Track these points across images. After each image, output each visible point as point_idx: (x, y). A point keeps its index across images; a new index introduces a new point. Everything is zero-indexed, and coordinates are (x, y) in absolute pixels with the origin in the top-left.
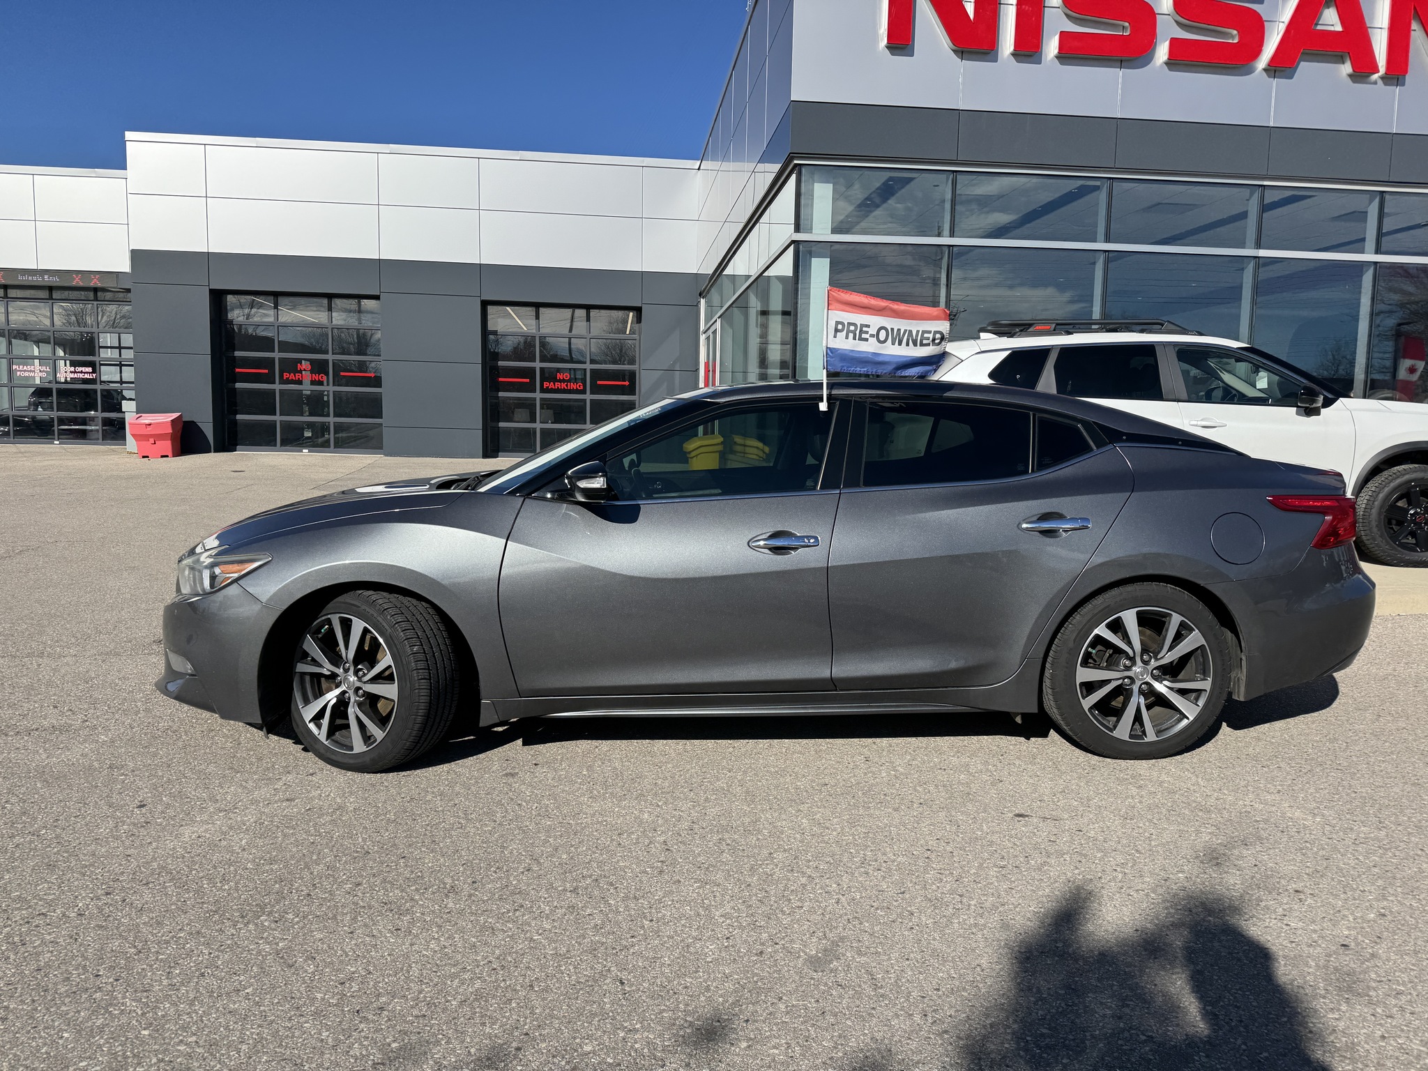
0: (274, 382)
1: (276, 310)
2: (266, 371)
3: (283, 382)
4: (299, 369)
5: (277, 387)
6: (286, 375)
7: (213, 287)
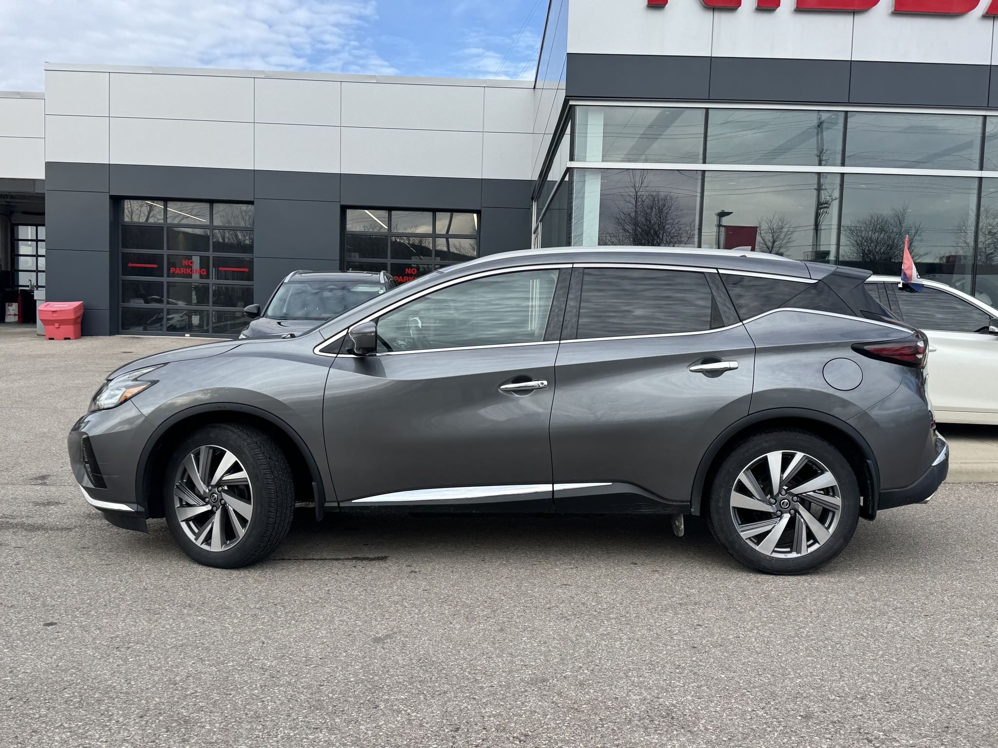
0: (162, 276)
1: (166, 214)
2: (156, 266)
3: (170, 275)
5: (165, 279)
6: (173, 270)
7: (112, 194)
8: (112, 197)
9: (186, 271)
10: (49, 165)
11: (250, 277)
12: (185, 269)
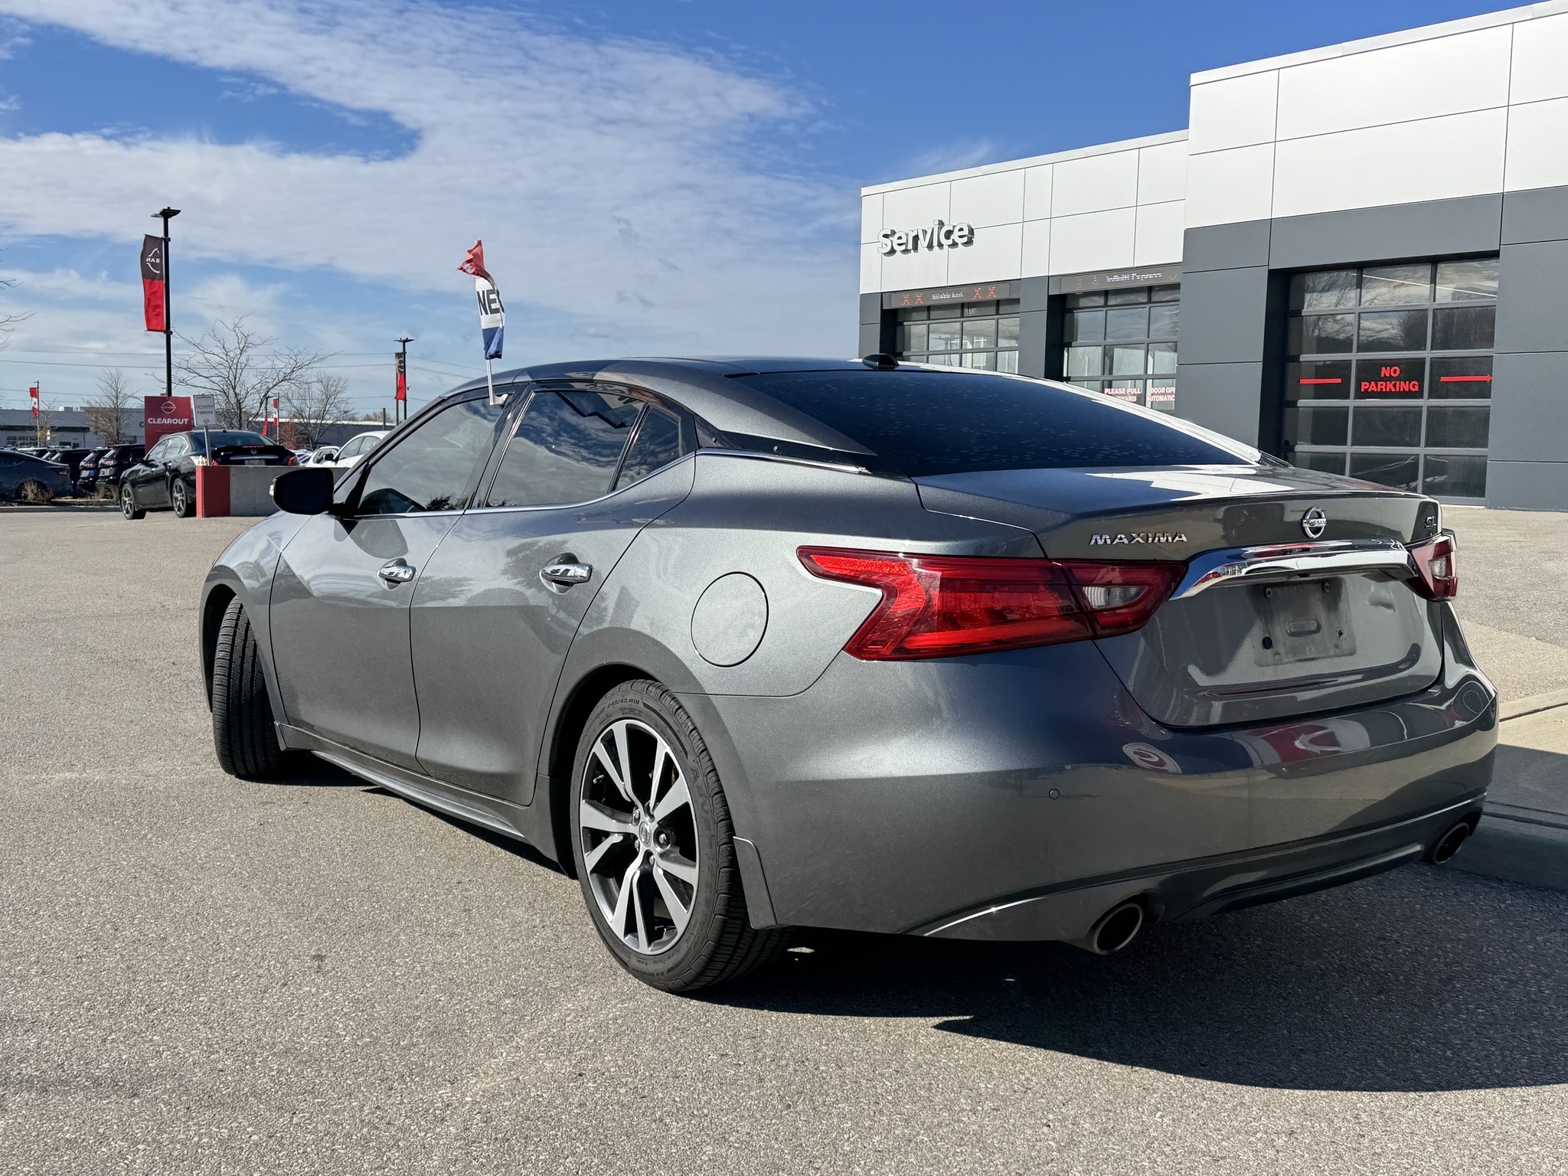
0: (1348, 397)
1: (1359, 290)
2: (1339, 381)
3: (1360, 395)
4: (1382, 376)
5: (1351, 403)
6: (1364, 385)
7: (1273, 267)
8: (1273, 274)
9: (1386, 387)
10: (1189, 234)
11: (1484, 391)
12: (1384, 383)
